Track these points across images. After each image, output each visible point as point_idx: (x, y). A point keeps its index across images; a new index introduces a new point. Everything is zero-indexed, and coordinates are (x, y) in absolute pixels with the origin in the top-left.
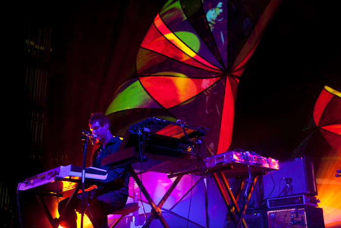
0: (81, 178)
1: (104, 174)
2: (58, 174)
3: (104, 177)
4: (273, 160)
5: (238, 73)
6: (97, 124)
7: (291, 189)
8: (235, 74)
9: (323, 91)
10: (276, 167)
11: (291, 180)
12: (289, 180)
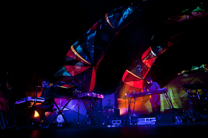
0: (35, 101)
1: (43, 99)
2: (27, 99)
3: (43, 101)
4: (102, 95)
5: (98, 65)
6: (45, 82)
7: (110, 103)
8: (96, 65)
9: (126, 71)
10: (103, 97)
11: (110, 100)
12: (109, 101)
